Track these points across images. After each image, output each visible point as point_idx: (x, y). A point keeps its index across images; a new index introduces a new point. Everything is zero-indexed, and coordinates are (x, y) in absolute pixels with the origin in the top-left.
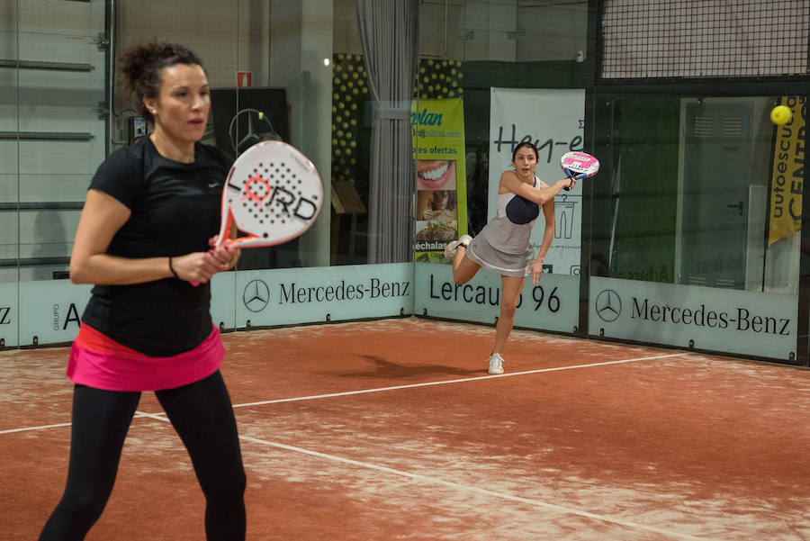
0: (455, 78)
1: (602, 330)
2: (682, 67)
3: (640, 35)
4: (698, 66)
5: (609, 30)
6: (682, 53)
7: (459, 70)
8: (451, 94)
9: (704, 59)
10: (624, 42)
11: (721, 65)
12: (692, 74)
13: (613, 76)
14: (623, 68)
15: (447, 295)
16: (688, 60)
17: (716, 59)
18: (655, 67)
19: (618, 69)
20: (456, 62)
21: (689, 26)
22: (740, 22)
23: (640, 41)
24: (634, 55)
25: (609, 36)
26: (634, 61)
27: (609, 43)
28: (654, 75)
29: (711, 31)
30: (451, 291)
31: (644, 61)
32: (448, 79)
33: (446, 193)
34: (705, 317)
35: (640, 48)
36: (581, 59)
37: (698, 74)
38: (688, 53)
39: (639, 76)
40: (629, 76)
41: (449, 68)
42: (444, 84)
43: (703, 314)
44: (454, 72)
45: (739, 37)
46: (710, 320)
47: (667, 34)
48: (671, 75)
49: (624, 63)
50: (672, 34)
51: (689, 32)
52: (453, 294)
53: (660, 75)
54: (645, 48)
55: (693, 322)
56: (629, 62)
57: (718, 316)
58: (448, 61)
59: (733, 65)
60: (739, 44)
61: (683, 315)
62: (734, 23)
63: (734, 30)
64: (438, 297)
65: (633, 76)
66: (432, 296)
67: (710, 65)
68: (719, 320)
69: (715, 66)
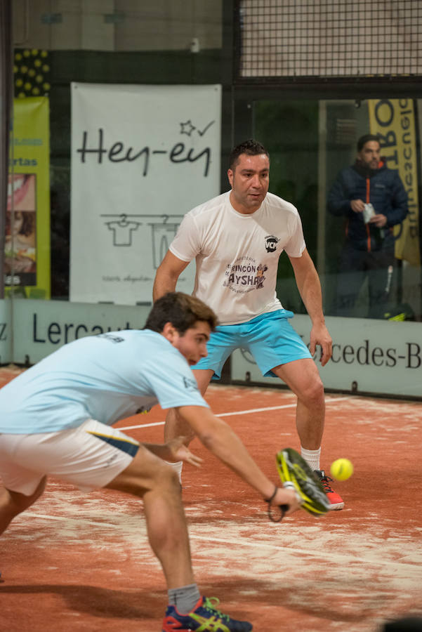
0: (39, 71)
1: (248, 374)
2: (336, 63)
3: (285, 26)
4: (355, 63)
5: (249, 20)
6: (336, 48)
7: (44, 61)
8: (36, 91)
9: (362, 55)
10: (267, 34)
11: (381, 63)
12: (348, 72)
13: (255, 74)
14: (267, 65)
15: (55, 337)
16: (342, 56)
17: (375, 55)
18: (304, 64)
19: (261, 65)
20: (40, 51)
21: (343, 16)
22: (402, 13)
23: (285, 34)
24: (279, 49)
25: (249, 27)
26: (279, 57)
27: (249, 35)
28: (304, 73)
29: (368, 23)
30: (59, 333)
31: (291, 57)
32: (32, 73)
33: (19, 215)
34: (369, 355)
35: (285, 42)
36: (196, 49)
37: (355, 72)
38: (342, 48)
39: (285, 74)
40: (273, 74)
41: (33, 58)
42: (25, 78)
43: (367, 351)
44: (38, 63)
45: (402, 30)
46: (376, 358)
47: (317, 25)
48: (323, 73)
49: (267, 58)
50: (323, 25)
51: (343, 24)
52: (62, 337)
53: (310, 73)
54: (292, 41)
55: (356, 360)
56: (273, 58)
57: (385, 354)
58: (30, 50)
59: (394, 62)
60: (401, 39)
61: (344, 353)
62: (395, 15)
63: (395, 22)
64: (43, 341)
65: (279, 74)
66: (36, 340)
67: (368, 62)
68: (385, 358)
69: (375, 63)
